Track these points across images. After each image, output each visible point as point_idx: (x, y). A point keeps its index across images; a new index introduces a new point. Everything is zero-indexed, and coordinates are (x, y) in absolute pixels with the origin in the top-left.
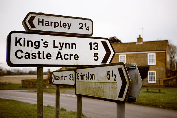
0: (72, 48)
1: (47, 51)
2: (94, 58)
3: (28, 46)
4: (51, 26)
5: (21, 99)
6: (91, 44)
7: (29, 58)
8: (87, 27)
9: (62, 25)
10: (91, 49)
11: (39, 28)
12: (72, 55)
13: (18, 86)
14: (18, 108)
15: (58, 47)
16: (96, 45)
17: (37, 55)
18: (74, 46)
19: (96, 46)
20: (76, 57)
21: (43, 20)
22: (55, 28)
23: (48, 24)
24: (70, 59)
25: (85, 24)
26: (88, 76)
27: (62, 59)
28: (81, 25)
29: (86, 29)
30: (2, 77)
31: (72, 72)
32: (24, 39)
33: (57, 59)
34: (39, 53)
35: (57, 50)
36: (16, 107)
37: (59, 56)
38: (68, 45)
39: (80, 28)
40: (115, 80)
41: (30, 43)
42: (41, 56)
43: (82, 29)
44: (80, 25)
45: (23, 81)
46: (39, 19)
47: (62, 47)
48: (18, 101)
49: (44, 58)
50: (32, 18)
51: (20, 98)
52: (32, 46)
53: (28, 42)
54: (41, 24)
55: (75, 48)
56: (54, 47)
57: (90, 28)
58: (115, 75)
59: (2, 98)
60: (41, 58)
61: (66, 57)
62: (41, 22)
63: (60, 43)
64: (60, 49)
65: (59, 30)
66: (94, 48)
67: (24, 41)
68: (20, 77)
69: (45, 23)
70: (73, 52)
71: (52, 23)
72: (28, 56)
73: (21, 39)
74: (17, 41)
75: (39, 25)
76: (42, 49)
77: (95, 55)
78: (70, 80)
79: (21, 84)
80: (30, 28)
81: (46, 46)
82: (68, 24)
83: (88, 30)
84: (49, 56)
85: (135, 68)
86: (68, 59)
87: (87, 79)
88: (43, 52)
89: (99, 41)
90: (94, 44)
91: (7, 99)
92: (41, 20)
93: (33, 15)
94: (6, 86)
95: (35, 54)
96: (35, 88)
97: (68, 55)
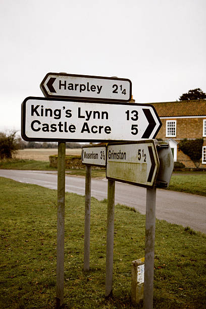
0: (103, 118)
1: (70, 122)
2: (132, 131)
3: (46, 115)
4: (76, 89)
5: (48, 184)
6: (128, 112)
7: (48, 130)
8: (123, 90)
9: (90, 89)
10: (128, 119)
11: (60, 92)
12: (102, 127)
13: (44, 165)
14: (42, 196)
15: (84, 117)
16: (135, 113)
17: (58, 127)
18: (105, 115)
19: (135, 115)
20: (108, 130)
21: (65, 82)
22: (81, 92)
23: (71, 87)
24: (100, 132)
25: (121, 86)
26: (119, 155)
27: (89, 132)
28: (115, 87)
29: (122, 93)
30: (22, 150)
31: (104, 149)
32: (42, 106)
33: (82, 132)
34: (60, 125)
35: (84, 121)
36: (39, 195)
37: (85, 128)
38: (97, 114)
39: (114, 92)
40: (145, 161)
41: (49, 112)
42: (63, 128)
43: (117, 92)
44: (113, 87)
45: (51, 157)
46: (60, 81)
47: (89, 117)
48: (42, 187)
49: (66, 131)
50: (52, 80)
51: (46, 182)
52: (51, 115)
53: (47, 110)
54: (63, 87)
55: (107, 118)
56: (80, 116)
57: (128, 92)
58: (145, 155)
59: (21, 181)
60: (62, 131)
61: (95, 129)
62: (63, 85)
63: (87, 112)
64: (87, 120)
65: (85, 94)
66: (132, 118)
67: (42, 110)
68: (49, 152)
69: (67, 86)
70: (104, 123)
71: (76, 85)
72: (46, 128)
73: (38, 106)
74: (34, 110)
75: (60, 88)
76: (63, 119)
77: (134, 127)
78: (101, 158)
79: (48, 163)
80: (50, 93)
81: (69, 115)
82: (98, 86)
83: (125, 93)
84: (72, 128)
85: (168, 148)
86: (96, 132)
87: (118, 159)
88: (66, 123)
89: (140, 109)
90: (132, 112)
91: (27, 183)
92: (63, 83)
93: (53, 77)
94: (27, 165)
95: (55, 125)
96: (69, 168)
97: (96, 127)
